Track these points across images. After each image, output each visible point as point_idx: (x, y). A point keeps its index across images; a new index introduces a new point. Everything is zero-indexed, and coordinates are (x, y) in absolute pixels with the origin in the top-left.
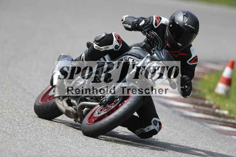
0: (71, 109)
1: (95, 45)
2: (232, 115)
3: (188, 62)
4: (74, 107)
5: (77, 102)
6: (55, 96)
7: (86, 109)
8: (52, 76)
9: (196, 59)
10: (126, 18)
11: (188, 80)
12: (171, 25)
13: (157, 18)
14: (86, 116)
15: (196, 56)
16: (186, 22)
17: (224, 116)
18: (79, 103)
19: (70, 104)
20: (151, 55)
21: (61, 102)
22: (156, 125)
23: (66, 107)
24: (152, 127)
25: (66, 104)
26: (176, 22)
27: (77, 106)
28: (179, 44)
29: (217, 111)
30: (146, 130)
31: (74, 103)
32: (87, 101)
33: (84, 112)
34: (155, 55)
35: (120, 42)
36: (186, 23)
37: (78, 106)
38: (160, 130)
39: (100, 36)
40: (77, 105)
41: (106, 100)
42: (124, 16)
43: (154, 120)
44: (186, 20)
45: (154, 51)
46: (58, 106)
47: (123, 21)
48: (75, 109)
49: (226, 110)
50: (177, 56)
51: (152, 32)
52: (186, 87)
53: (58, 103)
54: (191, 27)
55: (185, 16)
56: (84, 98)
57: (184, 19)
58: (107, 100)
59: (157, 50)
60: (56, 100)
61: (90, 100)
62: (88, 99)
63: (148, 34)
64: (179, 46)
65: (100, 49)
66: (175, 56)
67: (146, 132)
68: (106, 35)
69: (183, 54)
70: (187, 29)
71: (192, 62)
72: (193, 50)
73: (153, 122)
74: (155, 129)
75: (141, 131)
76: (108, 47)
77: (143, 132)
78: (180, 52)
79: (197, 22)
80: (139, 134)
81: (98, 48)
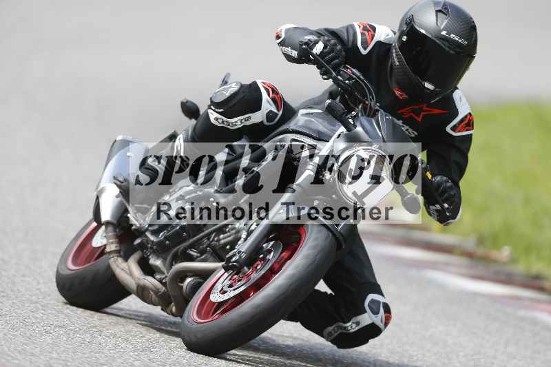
0: (150, 281)
1: (213, 116)
3: (448, 129)
4: (158, 277)
5: (165, 265)
6: (108, 249)
7: (189, 280)
8: (98, 198)
9: (470, 120)
10: (287, 31)
11: (451, 188)
12: (405, 37)
13: (365, 28)
14: (191, 298)
15: (470, 114)
16: (445, 27)
18: (171, 265)
19: (148, 270)
20: (349, 130)
21: (124, 265)
22: (376, 312)
23: (139, 279)
24: (366, 319)
25: (137, 271)
26: (418, 28)
27: (166, 274)
28: (428, 85)
30: (351, 326)
31: (157, 267)
32: (192, 259)
33: (184, 287)
34: (359, 129)
35: (280, 105)
36: (443, 30)
37: (168, 275)
38: (386, 324)
40: (166, 272)
42: (282, 25)
43: (372, 299)
44: (444, 22)
45: (354, 118)
46: (118, 276)
47: (281, 39)
48: (160, 281)
50: (421, 117)
51: (348, 68)
52: (446, 205)
53: (118, 266)
54: (457, 39)
55: (440, 11)
56: (181, 251)
57: (437, 20)
59: (362, 115)
60: (112, 259)
61: (199, 255)
62: (194, 253)
63: (338, 75)
64: (428, 91)
65: (229, 125)
66: (416, 118)
67: (352, 331)
68: (242, 86)
69: (436, 111)
70: (447, 44)
71: (458, 129)
72: (460, 98)
73: (368, 305)
74: (373, 323)
75: (338, 330)
76: (250, 118)
77: (344, 331)
78: (427, 107)
79: (473, 28)
80: (333, 336)
81: (223, 122)
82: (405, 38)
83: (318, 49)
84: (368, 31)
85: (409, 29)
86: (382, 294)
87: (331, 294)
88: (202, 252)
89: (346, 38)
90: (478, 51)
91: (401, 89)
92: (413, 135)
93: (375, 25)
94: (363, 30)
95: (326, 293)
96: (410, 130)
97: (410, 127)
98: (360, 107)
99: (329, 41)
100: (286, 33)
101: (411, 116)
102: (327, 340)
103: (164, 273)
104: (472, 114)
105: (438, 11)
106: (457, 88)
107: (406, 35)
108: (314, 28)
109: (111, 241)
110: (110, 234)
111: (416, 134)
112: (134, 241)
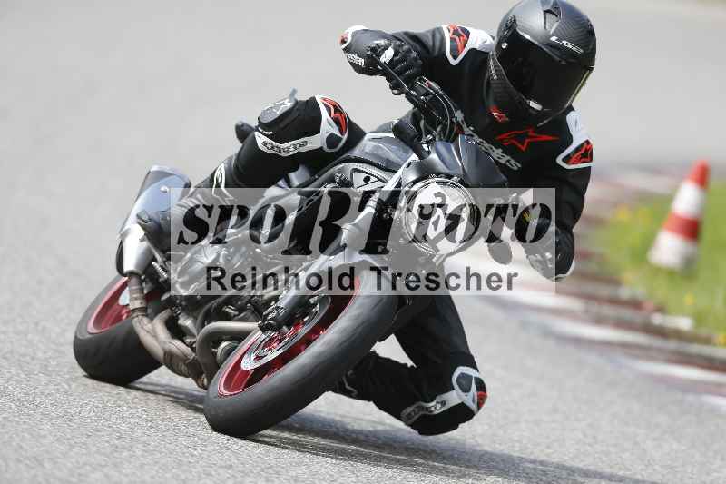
0: (177, 346)
1: (260, 139)
2: (704, 332)
3: (559, 160)
4: (188, 340)
5: (195, 325)
6: (130, 307)
7: (224, 344)
8: (121, 243)
9: (586, 150)
10: (355, 34)
13: (455, 32)
15: (588, 142)
16: (555, 31)
17: (678, 335)
18: (203, 326)
19: (177, 332)
20: (421, 157)
21: (149, 326)
22: (466, 390)
23: (165, 343)
24: (454, 398)
25: (162, 333)
26: (521, 33)
27: (197, 337)
28: (533, 104)
29: (657, 319)
30: (435, 407)
31: (186, 327)
32: (228, 318)
33: (218, 354)
34: (434, 156)
35: (343, 124)
36: (553, 35)
37: (199, 337)
38: (480, 405)
39: (277, 107)
40: (196, 334)
41: (278, 314)
42: (349, 27)
43: (462, 374)
44: (554, 25)
45: (429, 143)
46: (142, 340)
47: (347, 44)
48: (190, 345)
49: (684, 314)
50: (525, 145)
51: (424, 81)
53: (142, 327)
54: (570, 47)
55: (549, 11)
56: (215, 308)
57: (545, 23)
58: (282, 312)
59: (441, 140)
60: (136, 319)
61: (237, 313)
62: (230, 310)
63: (410, 89)
64: (534, 112)
65: (280, 151)
66: (519, 145)
67: (436, 412)
68: (297, 102)
69: (545, 137)
70: (558, 53)
71: (572, 161)
72: (576, 123)
73: (457, 381)
74: (462, 403)
75: (419, 411)
76: (306, 142)
77: (427, 413)
78: (534, 132)
79: (590, 33)
80: (413, 419)
81: (273, 148)
82: (505, 45)
83: (387, 56)
84: (459, 35)
85: (511, 34)
86: (475, 367)
87: (412, 366)
88: (241, 310)
89: (431, 43)
90: (596, 62)
91: (501, 108)
92: (515, 168)
93: (468, 28)
94: (453, 34)
95: (406, 365)
96: (512, 162)
97: (512, 158)
98: (439, 129)
99: (401, 46)
100: (353, 37)
101: (513, 144)
102: (406, 424)
103: (194, 336)
104: (590, 141)
105: (546, 12)
106: (571, 109)
107: (506, 41)
108: (390, 31)
109: (135, 296)
110: (134, 288)
111: (519, 166)
112: (162, 295)
